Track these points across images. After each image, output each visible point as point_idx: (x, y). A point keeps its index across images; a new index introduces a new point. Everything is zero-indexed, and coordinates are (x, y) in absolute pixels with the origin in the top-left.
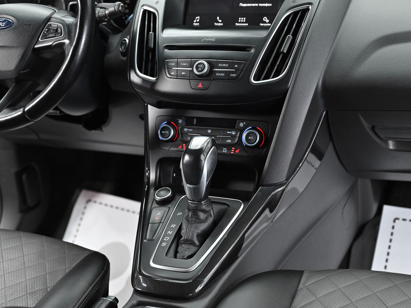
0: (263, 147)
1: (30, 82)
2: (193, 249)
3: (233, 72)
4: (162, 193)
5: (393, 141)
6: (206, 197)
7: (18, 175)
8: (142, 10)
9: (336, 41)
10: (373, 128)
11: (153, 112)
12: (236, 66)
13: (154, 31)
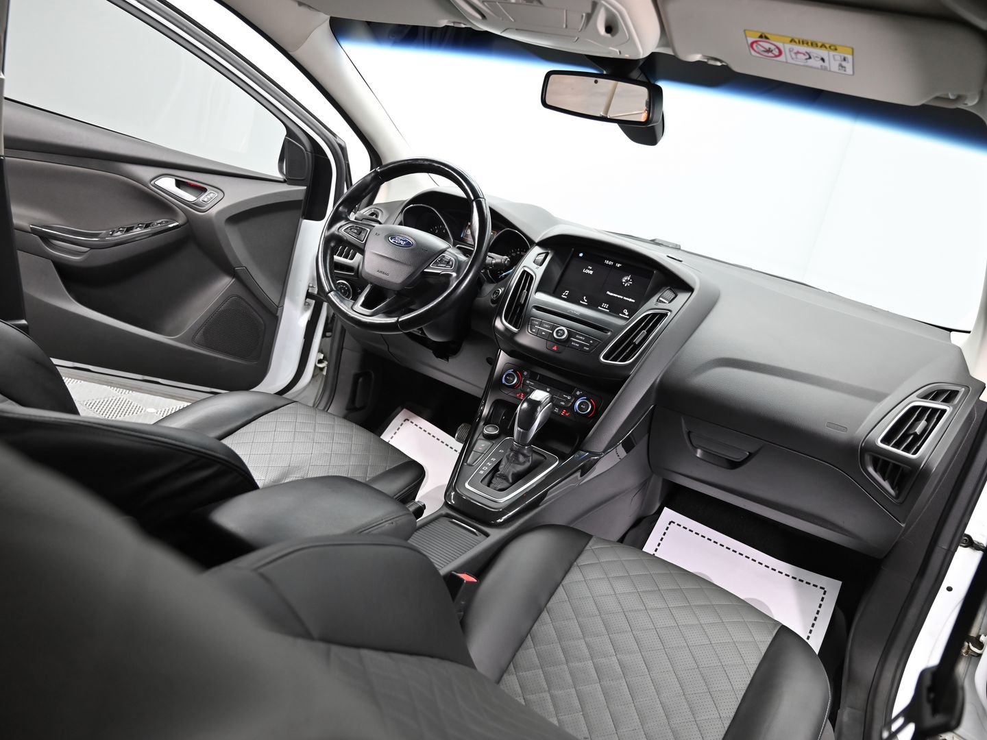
0: (592, 417)
1: (409, 299)
2: (505, 485)
3: (587, 346)
4: (490, 429)
5: (702, 450)
6: (529, 444)
7: (356, 377)
8: (523, 270)
9: (679, 352)
10: (689, 433)
11: (503, 358)
12: (591, 342)
13: (528, 290)
